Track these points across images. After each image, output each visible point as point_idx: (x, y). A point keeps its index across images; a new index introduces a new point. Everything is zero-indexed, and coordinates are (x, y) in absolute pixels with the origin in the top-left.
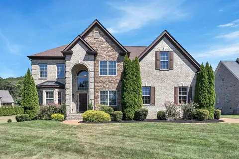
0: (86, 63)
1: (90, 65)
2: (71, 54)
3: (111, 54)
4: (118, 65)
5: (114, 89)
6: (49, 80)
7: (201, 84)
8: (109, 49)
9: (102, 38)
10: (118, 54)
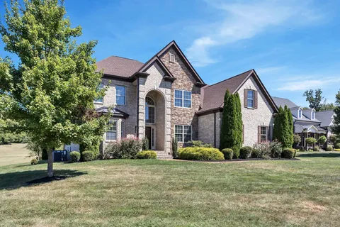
0: (163, 90)
1: (167, 93)
2: (145, 76)
3: (186, 83)
4: (193, 97)
5: (189, 124)
6: (105, 105)
7: (283, 125)
8: (185, 77)
9: (178, 64)
10: (193, 84)
